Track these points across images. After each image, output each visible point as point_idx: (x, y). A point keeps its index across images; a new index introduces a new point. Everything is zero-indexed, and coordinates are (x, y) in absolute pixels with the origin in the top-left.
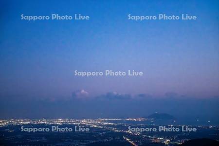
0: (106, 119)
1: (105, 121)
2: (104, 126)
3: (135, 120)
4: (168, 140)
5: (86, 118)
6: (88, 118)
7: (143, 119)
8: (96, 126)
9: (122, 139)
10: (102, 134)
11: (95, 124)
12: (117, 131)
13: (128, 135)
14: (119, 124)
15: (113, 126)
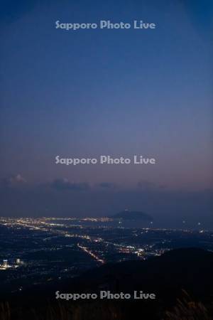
0: (54, 219)
1: (52, 221)
2: (50, 228)
3: (96, 220)
4: (141, 250)
5: (24, 217)
6: (27, 217)
7: (107, 219)
8: (37, 228)
9: (76, 247)
10: (47, 240)
11: (36, 225)
12: (69, 236)
13: (85, 243)
14: (71, 226)
15: (64, 229)
